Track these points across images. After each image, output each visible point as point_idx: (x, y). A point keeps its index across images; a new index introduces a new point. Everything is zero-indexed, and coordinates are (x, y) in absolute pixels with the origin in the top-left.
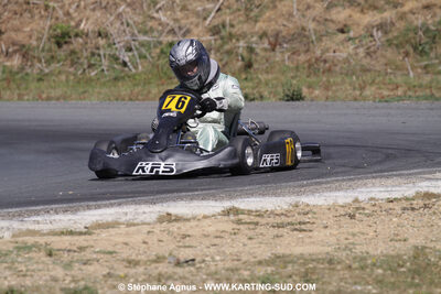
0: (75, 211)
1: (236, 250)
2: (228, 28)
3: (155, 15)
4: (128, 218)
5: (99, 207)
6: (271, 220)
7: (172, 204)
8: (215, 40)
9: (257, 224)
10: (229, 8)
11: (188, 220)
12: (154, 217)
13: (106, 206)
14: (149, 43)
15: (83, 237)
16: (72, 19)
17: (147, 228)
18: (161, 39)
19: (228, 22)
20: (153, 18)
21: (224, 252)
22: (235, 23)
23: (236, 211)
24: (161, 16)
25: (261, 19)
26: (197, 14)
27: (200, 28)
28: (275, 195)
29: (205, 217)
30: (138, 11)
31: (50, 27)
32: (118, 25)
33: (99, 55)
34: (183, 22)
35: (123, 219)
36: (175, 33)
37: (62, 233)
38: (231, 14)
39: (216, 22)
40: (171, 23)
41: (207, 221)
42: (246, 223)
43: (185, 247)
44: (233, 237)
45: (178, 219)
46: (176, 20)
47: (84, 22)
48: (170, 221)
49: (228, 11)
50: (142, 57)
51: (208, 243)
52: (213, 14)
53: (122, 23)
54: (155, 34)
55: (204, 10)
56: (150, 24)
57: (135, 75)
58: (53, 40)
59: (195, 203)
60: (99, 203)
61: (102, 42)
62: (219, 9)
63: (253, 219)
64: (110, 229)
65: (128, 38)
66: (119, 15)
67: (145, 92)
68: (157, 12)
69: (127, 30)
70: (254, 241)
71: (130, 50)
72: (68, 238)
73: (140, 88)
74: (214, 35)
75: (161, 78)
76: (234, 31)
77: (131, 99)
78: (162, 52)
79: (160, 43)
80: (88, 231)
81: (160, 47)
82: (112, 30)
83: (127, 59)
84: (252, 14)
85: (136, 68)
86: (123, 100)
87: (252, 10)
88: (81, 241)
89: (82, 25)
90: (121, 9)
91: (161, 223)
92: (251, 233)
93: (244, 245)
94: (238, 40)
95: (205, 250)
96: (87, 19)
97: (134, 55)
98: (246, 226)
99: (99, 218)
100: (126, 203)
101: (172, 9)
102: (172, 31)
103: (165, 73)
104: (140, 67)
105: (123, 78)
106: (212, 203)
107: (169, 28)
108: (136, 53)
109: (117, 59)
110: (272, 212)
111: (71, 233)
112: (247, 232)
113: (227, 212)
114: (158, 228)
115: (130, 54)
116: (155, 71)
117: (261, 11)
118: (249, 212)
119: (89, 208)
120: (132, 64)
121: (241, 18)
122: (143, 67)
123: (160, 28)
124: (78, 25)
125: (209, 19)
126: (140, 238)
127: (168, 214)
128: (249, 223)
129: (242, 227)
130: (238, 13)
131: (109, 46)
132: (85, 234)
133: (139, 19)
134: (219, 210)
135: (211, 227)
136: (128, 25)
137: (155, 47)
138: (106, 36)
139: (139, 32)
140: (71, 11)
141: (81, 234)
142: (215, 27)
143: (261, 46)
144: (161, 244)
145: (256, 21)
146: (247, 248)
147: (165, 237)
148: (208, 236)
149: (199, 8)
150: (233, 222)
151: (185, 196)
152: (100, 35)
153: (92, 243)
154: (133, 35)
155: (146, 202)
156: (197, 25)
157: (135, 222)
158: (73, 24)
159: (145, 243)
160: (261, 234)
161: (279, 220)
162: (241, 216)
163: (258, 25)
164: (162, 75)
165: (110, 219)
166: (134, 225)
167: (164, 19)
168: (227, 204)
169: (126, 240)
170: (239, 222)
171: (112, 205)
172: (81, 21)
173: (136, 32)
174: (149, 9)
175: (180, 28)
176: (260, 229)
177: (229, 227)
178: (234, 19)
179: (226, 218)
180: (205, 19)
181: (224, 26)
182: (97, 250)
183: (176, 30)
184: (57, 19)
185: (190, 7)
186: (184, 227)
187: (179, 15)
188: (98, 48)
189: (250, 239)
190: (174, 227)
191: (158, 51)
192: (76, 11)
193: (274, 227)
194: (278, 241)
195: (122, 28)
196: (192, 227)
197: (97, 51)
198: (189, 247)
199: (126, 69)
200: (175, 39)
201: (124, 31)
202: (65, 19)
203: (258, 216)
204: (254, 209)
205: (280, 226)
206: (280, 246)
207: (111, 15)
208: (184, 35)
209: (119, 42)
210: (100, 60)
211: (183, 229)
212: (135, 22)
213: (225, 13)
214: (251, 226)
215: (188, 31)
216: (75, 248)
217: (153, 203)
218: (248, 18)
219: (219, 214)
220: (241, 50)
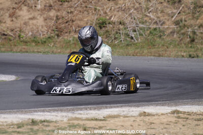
0: (99, 109)
1: (175, 131)
2: (183, 22)
3: (148, 15)
4: (125, 113)
5: (111, 107)
6: (195, 117)
7: (147, 107)
8: (177, 28)
9: (187, 118)
10: (184, 12)
11: (154, 115)
12: (137, 113)
13: (115, 107)
14: (144, 28)
15: (102, 122)
16: (107, 15)
17: (133, 119)
18: (150, 26)
19: (183, 19)
20: (147, 16)
21: (170, 132)
22: (186, 19)
23: (178, 112)
24: (151, 15)
25: (200, 18)
26: (169, 15)
27: (170, 22)
28: (198, 105)
29: (162, 114)
30: (140, 12)
31: (97, 18)
32: (129, 19)
33: (120, 33)
34: (162, 18)
35: (122, 114)
36: (157, 24)
37: (92, 120)
38: (185, 15)
39: (178, 19)
40: (156, 19)
41: (163, 116)
42: (182, 118)
43: (151, 129)
44: (175, 124)
45: (149, 115)
46: (158, 17)
47: (113, 17)
48: (145, 116)
49: (184, 14)
50: (141, 35)
51: (162, 127)
52: (176, 15)
53: (132, 18)
54: (148, 24)
55: (172, 13)
56: (146, 19)
57: (137, 43)
58: (98, 25)
59: (158, 107)
60: (112, 105)
61: (121, 27)
62: (179, 13)
63: (186, 116)
64: (116, 119)
65: (134, 25)
66: (131, 14)
67: (141, 52)
68: (149, 13)
69: (134, 21)
70: (185, 127)
71: (135, 31)
72: (95, 122)
73: (139, 50)
74: (176, 25)
75: (149, 45)
76: (186, 23)
77: (133, 55)
78: (151, 33)
79: (150, 28)
80: (104, 119)
81: (150, 30)
82: (127, 21)
83: (133, 36)
84: (196, 15)
85: (137, 40)
86: (130, 55)
87: (195, 14)
88: (101, 123)
89: (112, 19)
90: (131, 11)
91: (140, 116)
92: (184, 123)
93: (180, 129)
94: (188, 28)
95: (161, 130)
96: (115, 16)
97: (137, 34)
98: (182, 119)
99: (110, 113)
100: (125, 106)
101: (156, 12)
102: (156, 23)
103: (152, 43)
104: (139, 40)
105: (131, 45)
106: (166, 108)
107: (155, 21)
108: (138, 33)
109: (129, 35)
110: (195, 113)
111: (96, 120)
112: (182, 122)
113: (173, 112)
114: (139, 119)
115: (135, 33)
116: (147, 42)
117: (200, 14)
118: (184, 113)
119: (106, 108)
120: (136, 38)
121: (190, 17)
122: (141, 40)
123: (150, 21)
124: (110, 18)
125: (175, 17)
126: (129, 123)
127: (145, 112)
128: (184, 118)
129: (180, 120)
130: (189, 15)
131: (125, 29)
132: (103, 120)
133: (140, 16)
134: (169, 111)
135: (165, 120)
136: (134, 19)
137: (147, 30)
138: (124, 24)
139: (140, 23)
140: (107, 11)
141: (101, 120)
142: (177, 21)
143: (200, 31)
144: (139, 126)
145: (197, 19)
146: (181, 130)
147: (142, 123)
148: (163, 123)
149: (170, 12)
150: (176, 117)
151: (154, 104)
152: (120, 23)
153: (105, 125)
154: (137, 24)
155: (135, 106)
156: (168, 20)
157: (128, 115)
158: (108, 18)
159: (131, 126)
160: (189, 124)
161: (198, 117)
162: (180, 115)
163: (198, 21)
164: (150, 44)
165: (116, 114)
166: (127, 117)
167: (152, 17)
168: (174, 108)
169: (123, 124)
170: (179, 117)
171: (118, 107)
172: (112, 16)
173: (138, 22)
174: (145, 12)
175: (160, 21)
176: (188, 121)
177: (173, 120)
178: (186, 18)
179: (173, 115)
180: (172, 17)
181: (181, 21)
182: (108, 128)
183: (158, 22)
184: (100, 15)
185: (165, 11)
186: (151, 119)
187: (160, 15)
188: (119, 30)
189: (184, 126)
190: (147, 119)
191: (148, 32)
192: (109, 11)
193: (196, 120)
194: (197, 127)
195: (132, 20)
196: (155, 119)
197: (119, 31)
198: (153, 128)
199: (133, 40)
200: (157, 27)
201: (133, 22)
202: (104, 15)
203: (188, 115)
204: (187, 111)
205: (198, 120)
206: (198, 130)
207: (126, 14)
208: (162, 25)
209: (130, 28)
210: (120, 36)
211: (151, 120)
212: (138, 18)
213: (182, 15)
214: (185, 120)
215: (164, 23)
216: (97, 127)
217: (138, 106)
218: (193, 17)
219: (169, 113)
220: (189, 33)
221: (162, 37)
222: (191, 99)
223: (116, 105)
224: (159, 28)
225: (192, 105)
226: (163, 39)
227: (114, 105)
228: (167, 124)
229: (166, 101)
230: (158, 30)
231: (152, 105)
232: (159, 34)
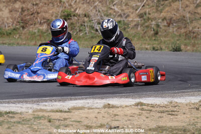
0: (64, 101)
1: (139, 123)
2: (147, 15)
3: (113, 7)
4: (89, 105)
5: (76, 99)
6: (158, 109)
7: (111, 99)
8: (141, 21)
9: (151, 111)
10: (148, 5)
11: (118, 107)
12: (102, 105)
13: (79, 99)
15: (67, 113)
16: (72, 8)
17: (98, 111)
19: (147, 12)
20: (111, 9)
21: (134, 124)
22: (150, 12)
23: (141, 104)
24: (115, 8)
25: (164, 11)
26: (133, 8)
27: (134, 14)
28: (162, 97)
29: (126, 106)
30: (104, 5)
31: (62, 11)
32: (94, 11)
33: (85, 26)
34: (126, 11)
35: (87, 106)
36: (122, 17)
37: (57, 111)
38: (149, 8)
39: (142, 12)
40: (120, 11)
41: (127, 108)
42: (146, 110)
43: (115, 120)
44: (139, 116)
45: (113, 107)
46: (122, 10)
47: (78, 9)
48: (109, 108)
49: (148, 7)
51: (126, 119)
52: (140, 8)
53: (96, 11)
54: (112, 16)
55: (136, 6)
56: (110, 11)
58: (63, 17)
59: (123, 99)
60: (76, 97)
61: (86, 19)
62: (144, 6)
63: (149, 108)
65: (99, 18)
66: (95, 7)
68: (114, 6)
69: (99, 14)
70: (149, 119)
71: (100, 23)
72: (59, 114)
74: (140, 18)
76: (150, 16)
80: (69, 111)
82: (91, 14)
83: (98, 28)
84: (159, 9)
87: (159, 7)
88: (65, 115)
89: (77, 11)
90: (96, 4)
91: (105, 108)
92: (147, 115)
93: (144, 120)
94: (152, 21)
95: (125, 122)
96: (80, 8)
98: (146, 111)
99: (75, 105)
100: (90, 98)
101: (121, 5)
102: (120, 16)
105: (95, 37)
106: (130, 100)
107: (119, 14)
109: (94, 28)
110: (159, 105)
111: (61, 111)
112: (146, 114)
113: (137, 104)
114: (103, 111)
115: (99, 26)
117: (164, 7)
118: (148, 105)
119: (71, 99)
121: (154, 11)
123: (115, 14)
124: (75, 10)
125: (139, 10)
126: (94, 115)
127: (109, 104)
128: (148, 110)
129: (143, 112)
130: (153, 8)
131: (90, 21)
132: (68, 112)
133: (105, 9)
134: (133, 103)
135: (129, 112)
136: (99, 12)
138: (88, 17)
139: (104, 15)
140: (72, 4)
141: (66, 112)
142: (141, 14)
143: (163, 24)
144: (104, 118)
145: (161, 12)
146: (145, 122)
147: (106, 115)
148: (127, 115)
149: (134, 5)
150: (140, 109)
151: (118, 96)
152: (85, 16)
153: (70, 117)
154: (101, 16)
155: (99, 98)
156: (132, 13)
157: (93, 107)
158: (72, 10)
159: (96, 118)
160: (153, 116)
161: (162, 109)
162: (143, 107)
163: (162, 14)
165: (80, 105)
166: (92, 109)
168: (138, 100)
169: (87, 116)
170: (142, 109)
171: (82, 99)
172: (76, 9)
173: (103, 15)
174: (110, 5)
175: (124, 14)
176: (152, 113)
177: (137, 112)
179: (136, 107)
180: (137, 10)
181: (145, 14)
182: (73, 120)
183: (122, 15)
184: (65, 7)
185: (129, 4)
187: (124, 7)
188: (84, 22)
189: (147, 118)
190: (111, 111)
192: (74, 4)
193: (159, 112)
194: (160, 119)
195: (96, 13)
196: (119, 111)
197: (84, 24)
198: (117, 120)
199: (97, 33)
200: (122, 19)
201: (97, 15)
202: (69, 7)
203: (152, 107)
204: (150, 104)
205: (162, 112)
206: (161, 122)
207: (91, 6)
208: (126, 17)
209: (95, 20)
210: (85, 28)
211: (115, 111)
212: (102, 10)
213: (147, 8)
214: (148, 112)
215: (128, 16)
216: (62, 119)
217: (102, 98)
218: (157, 10)
219: (133, 105)
220: (153, 26)
221: (126, 30)
222: (154, 91)
223: (80, 97)
224: (124, 21)
225: (156, 97)
226: (127, 31)
227: (78, 97)
228: (131, 116)
229: (130, 93)
230: (122, 23)
231: (116, 97)
232: (123, 27)
